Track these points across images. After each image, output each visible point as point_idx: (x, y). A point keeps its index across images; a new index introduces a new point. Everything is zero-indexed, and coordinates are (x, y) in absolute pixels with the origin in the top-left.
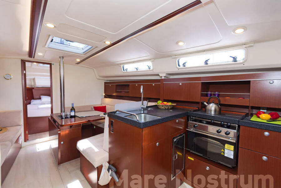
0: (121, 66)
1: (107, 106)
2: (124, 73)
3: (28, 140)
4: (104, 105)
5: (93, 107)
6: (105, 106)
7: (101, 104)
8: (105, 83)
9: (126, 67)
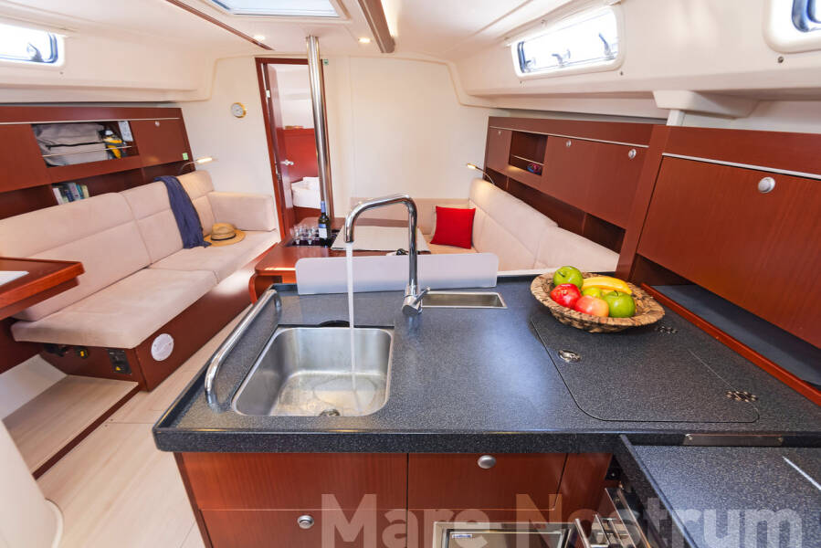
0: (511, 48)
1: (478, 210)
2: (523, 84)
4: (473, 207)
5: (435, 208)
6: (474, 210)
7: (468, 199)
8: (492, 120)
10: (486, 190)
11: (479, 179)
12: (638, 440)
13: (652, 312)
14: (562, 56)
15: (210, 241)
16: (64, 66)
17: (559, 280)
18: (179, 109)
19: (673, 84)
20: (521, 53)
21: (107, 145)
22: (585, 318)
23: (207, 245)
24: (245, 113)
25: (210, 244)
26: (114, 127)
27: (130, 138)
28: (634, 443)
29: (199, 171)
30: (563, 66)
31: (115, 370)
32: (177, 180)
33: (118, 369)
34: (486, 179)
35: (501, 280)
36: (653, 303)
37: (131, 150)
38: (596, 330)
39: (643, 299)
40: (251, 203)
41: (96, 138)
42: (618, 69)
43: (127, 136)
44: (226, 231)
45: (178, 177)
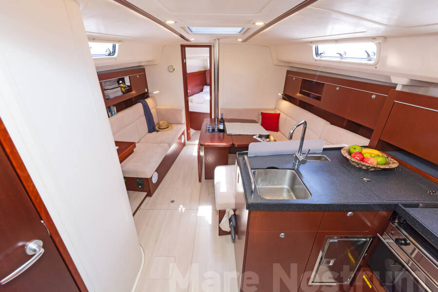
0: (312, 47)
1: (281, 113)
2: (317, 62)
3: (190, 139)
4: (278, 112)
5: (260, 113)
6: (279, 114)
7: (275, 109)
8: (288, 72)
9: (322, 48)
10: (285, 105)
11: (280, 99)
12: (406, 206)
13: (393, 163)
14: (342, 54)
15: (158, 129)
16: (117, 57)
17: (352, 150)
18: (144, 69)
19: (403, 75)
20: (317, 49)
21: (121, 87)
22: (367, 164)
23: (157, 131)
24: (174, 69)
25: (158, 131)
26: (123, 80)
27: (129, 84)
28: (405, 207)
29: (151, 97)
30: (342, 59)
31: (138, 187)
32: (146, 102)
33: (140, 187)
34: (284, 99)
35: (325, 149)
36: (392, 160)
37: (129, 89)
38: (372, 170)
39: (387, 158)
40: (175, 112)
41: (117, 85)
42: (375, 65)
43: (128, 83)
44: (166, 124)
45: (145, 100)
